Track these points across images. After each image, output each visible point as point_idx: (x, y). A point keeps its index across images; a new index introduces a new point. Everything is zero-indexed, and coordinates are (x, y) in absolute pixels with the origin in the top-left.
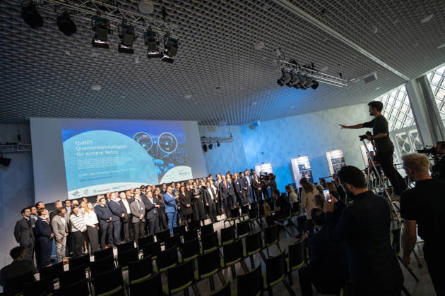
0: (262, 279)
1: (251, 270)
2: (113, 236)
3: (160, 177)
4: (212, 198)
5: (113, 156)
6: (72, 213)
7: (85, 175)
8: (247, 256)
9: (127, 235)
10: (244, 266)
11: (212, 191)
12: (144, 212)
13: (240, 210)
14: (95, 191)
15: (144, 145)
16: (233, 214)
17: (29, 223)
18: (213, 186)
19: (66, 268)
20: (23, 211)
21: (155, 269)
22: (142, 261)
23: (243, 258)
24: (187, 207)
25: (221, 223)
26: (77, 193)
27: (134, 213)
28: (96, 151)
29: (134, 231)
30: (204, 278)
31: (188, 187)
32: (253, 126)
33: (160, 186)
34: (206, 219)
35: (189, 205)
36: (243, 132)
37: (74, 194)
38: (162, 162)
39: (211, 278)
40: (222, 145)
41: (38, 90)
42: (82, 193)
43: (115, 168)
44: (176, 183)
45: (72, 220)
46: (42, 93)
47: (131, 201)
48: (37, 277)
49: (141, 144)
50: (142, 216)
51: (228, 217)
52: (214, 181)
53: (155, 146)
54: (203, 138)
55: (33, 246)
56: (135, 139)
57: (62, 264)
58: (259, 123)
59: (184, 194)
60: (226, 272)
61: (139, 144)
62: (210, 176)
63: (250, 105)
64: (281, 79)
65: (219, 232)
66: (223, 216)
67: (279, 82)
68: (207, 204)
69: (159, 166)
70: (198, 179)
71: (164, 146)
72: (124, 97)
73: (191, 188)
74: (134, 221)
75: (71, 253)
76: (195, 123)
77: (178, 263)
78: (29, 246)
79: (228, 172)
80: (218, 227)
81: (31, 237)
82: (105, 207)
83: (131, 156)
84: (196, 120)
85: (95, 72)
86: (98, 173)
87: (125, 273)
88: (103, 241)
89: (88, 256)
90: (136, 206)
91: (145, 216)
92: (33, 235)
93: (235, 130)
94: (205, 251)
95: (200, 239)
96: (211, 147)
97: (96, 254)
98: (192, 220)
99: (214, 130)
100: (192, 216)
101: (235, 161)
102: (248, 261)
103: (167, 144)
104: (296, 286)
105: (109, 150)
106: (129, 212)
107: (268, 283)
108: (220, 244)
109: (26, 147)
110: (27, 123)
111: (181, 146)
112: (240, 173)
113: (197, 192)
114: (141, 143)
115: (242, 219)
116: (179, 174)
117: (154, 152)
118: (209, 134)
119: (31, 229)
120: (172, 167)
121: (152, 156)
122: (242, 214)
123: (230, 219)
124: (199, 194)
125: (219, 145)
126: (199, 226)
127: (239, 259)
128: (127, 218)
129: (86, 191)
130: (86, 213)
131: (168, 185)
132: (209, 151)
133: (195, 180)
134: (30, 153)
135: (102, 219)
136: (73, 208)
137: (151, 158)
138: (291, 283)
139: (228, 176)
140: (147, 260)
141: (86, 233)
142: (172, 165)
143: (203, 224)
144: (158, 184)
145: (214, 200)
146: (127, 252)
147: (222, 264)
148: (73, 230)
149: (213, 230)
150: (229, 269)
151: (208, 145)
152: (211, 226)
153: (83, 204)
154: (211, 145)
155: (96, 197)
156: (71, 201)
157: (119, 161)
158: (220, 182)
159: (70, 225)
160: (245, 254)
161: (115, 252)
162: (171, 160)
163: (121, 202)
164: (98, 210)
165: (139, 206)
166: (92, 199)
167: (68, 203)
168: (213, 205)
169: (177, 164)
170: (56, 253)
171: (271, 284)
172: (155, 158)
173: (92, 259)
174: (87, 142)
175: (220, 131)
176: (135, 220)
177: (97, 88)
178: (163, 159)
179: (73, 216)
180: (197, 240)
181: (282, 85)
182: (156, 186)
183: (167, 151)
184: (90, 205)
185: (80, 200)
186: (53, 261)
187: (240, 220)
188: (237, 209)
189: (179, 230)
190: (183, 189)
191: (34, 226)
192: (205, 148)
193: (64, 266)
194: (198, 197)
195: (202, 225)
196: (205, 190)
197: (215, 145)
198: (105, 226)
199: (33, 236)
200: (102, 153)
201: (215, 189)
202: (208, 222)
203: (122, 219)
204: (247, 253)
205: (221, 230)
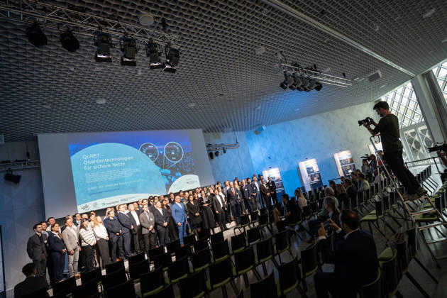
0: (275, 286)
1: (263, 278)
2: (124, 249)
3: (168, 187)
4: (222, 206)
5: (122, 167)
6: (82, 226)
7: (93, 188)
8: (259, 264)
9: (137, 247)
10: (256, 274)
11: (220, 198)
12: (154, 223)
13: (250, 216)
14: (104, 204)
15: (150, 156)
16: (242, 221)
17: (41, 238)
18: (221, 194)
19: (79, 282)
20: (35, 227)
21: (167, 280)
22: (153, 273)
23: (255, 266)
24: (195, 216)
25: (231, 230)
26: (86, 206)
27: (143, 224)
28: (103, 164)
29: (144, 242)
30: (216, 288)
31: (196, 195)
32: (259, 131)
34: (216, 227)
35: (197, 214)
36: (249, 137)
37: (84, 208)
38: (169, 172)
39: (224, 288)
40: (228, 151)
41: (45, 106)
42: (91, 206)
43: (123, 180)
44: (184, 192)
45: (82, 234)
46: (48, 109)
47: (140, 212)
48: (50, 292)
49: (148, 155)
50: (151, 227)
51: (237, 224)
52: (222, 188)
53: (161, 156)
54: (209, 145)
55: (45, 262)
56: (142, 150)
57: (74, 279)
58: (264, 127)
59: (192, 203)
60: (239, 280)
61: (145, 155)
62: (218, 184)
63: (254, 110)
64: (284, 82)
65: (229, 240)
66: (233, 224)
67: (282, 85)
68: (217, 212)
69: (166, 175)
70: (206, 187)
71: (170, 156)
72: (128, 109)
73: (200, 196)
74: (143, 233)
75: (83, 267)
76: (200, 131)
77: (189, 273)
78: (42, 262)
79: (236, 179)
80: (228, 235)
81: (43, 252)
82: (114, 220)
83: (137, 167)
84: (202, 128)
85: (99, 86)
86: (106, 186)
87: (137, 285)
88: (114, 255)
89: (99, 270)
90: (146, 217)
91: (155, 227)
93: (241, 136)
94: (216, 260)
95: (210, 248)
96: (217, 154)
97: (107, 267)
98: (201, 229)
99: (219, 137)
100: (201, 225)
101: (243, 168)
102: (260, 268)
103: (173, 153)
104: (312, 292)
105: (116, 162)
106: (138, 223)
107: (282, 290)
108: (231, 252)
109: (35, 163)
110: (36, 139)
111: (187, 154)
112: (248, 179)
113: (205, 200)
114: (147, 153)
115: (252, 226)
116: (187, 183)
117: (160, 162)
118: (215, 141)
119: (44, 246)
120: (179, 177)
121: (159, 166)
122: (252, 220)
123: (240, 226)
124: (207, 202)
125: (225, 152)
126: (209, 235)
127: (252, 267)
128: (136, 230)
129: (95, 205)
131: (176, 194)
132: (215, 158)
133: (203, 188)
134: (39, 169)
135: (112, 232)
136: (82, 222)
137: (158, 168)
138: (306, 290)
139: (236, 182)
140: (158, 272)
142: (180, 174)
143: (213, 232)
144: (166, 194)
145: (223, 208)
146: (138, 263)
147: (234, 273)
148: (84, 244)
149: (223, 238)
150: (241, 277)
151: (214, 152)
152: (221, 234)
153: (93, 217)
154: (218, 152)
156: (81, 215)
157: (127, 173)
158: (228, 188)
159: (80, 239)
160: (257, 262)
161: (126, 264)
162: (178, 169)
164: (107, 223)
165: (148, 217)
166: (101, 212)
167: (78, 217)
169: (184, 173)
170: (68, 268)
171: (285, 292)
172: (162, 168)
173: (104, 272)
174: (94, 156)
175: (225, 138)
176: (145, 231)
177: (102, 102)
178: (169, 169)
179: (82, 230)
180: (208, 249)
181: (285, 88)
182: (165, 196)
183: (174, 160)
184: (99, 218)
185: (89, 214)
186: (65, 276)
187: (250, 227)
188: (247, 216)
189: (189, 239)
190: (191, 198)
191: (46, 242)
192: (211, 156)
193: (77, 281)
194: (206, 205)
195: (212, 234)
196: (214, 198)
197: (221, 151)
198: (115, 239)
199: (45, 252)
200: (109, 165)
201: (223, 196)
202: (217, 230)
203: (131, 231)
204: (259, 260)
205: (232, 238)
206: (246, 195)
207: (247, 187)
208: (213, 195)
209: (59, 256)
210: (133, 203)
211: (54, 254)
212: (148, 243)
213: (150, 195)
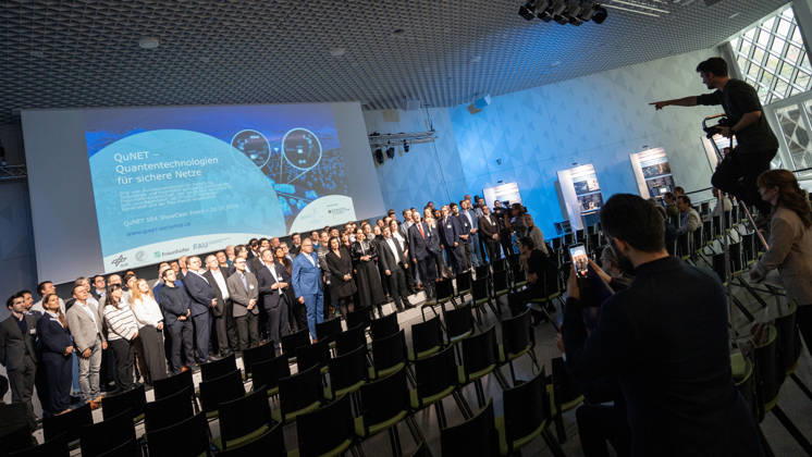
0: (495, 434)
1: (477, 412)
2: (195, 346)
3: (290, 219)
4: (397, 259)
5: (194, 179)
6: (110, 301)
7: (137, 222)
8: (468, 382)
9: (223, 344)
10: (462, 404)
11: (395, 244)
12: (256, 294)
13: (454, 282)
14: (157, 255)
15: (253, 157)
16: (441, 291)
17: (23, 325)
18: (396, 235)
19: (98, 416)
20: (10, 303)
21: (277, 415)
22: (252, 396)
23: (459, 387)
24: (344, 281)
25: (414, 312)
26: (121, 259)
27: (235, 297)
28: (155, 172)
29: (237, 334)
30: (375, 434)
31: (346, 237)
32: (477, 107)
33: (288, 240)
35: (347, 277)
36: (456, 119)
37: (116, 262)
38: (291, 189)
39: (393, 430)
40: (413, 148)
41: (32, 53)
42: (132, 260)
43: (197, 205)
44: (320, 231)
45: (108, 317)
46: (40, 59)
47: (228, 272)
48: (39, 436)
49: (248, 155)
50: (252, 302)
51: (428, 298)
52: (399, 224)
53: (276, 156)
54: (374, 135)
55: (33, 373)
56: (236, 145)
58: (488, 99)
59: (337, 253)
60: (426, 416)
61: (243, 155)
62: (390, 215)
63: (468, 62)
64: (528, 6)
65: (408, 331)
66: (420, 297)
67: (523, 12)
68: (388, 272)
69: (287, 196)
71: (294, 157)
72: (206, 60)
73: (353, 240)
74: (235, 315)
75: (112, 383)
76: (357, 105)
77: (324, 401)
78: (26, 373)
79: (428, 206)
80: (407, 320)
81: (28, 353)
82: (176, 288)
83: (227, 179)
84: (360, 99)
86: (163, 218)
87: (214, 424)
88: (177, 359)
89: (141, 391)
90: (241, 283)
91: (260, 303)
92: (30, 348)
93: (441, 116)
94: (381, 373)
95: (370, 347)
96: (390, 153)
97: (159, 387)
98: (356, 308)
99: (397, 120)
100: (356, 298)
101: (443, 183)
102: (469, 392)
103: (300, 151)
104: (573, 443)
105: (183, 169)
106: (225, 295)
107: (510, 440)
108: (411, 356)
109: (16, 170)
110: (16, 122)
111: (329, 154)
112: (452, 206)
113: (364, 247)
114: (247, 152)
115: (458, 301)
116: (329, 212)
117: (274, 170)
118: (386, 128)
119: (28, 339)
120: (312, 199)
121: (272, 177)
122: (459, 289)
123: (434, 301)
124: (368, 252)
125: (407, 150)
126: (369, 321)
127: (452, 388)
128: (221, 308)
129: (139, 256)
130: (137, 301)
131: (304, 236)
132: (388, 162)
133: (359, 224)
134: (24, 182)
135: (172, 312)
137: (270, 182)
138: (563, 438)
139: (428, 211)
140: (260, 396)
141: (137, 342)
142: (313, 194)
143: (380, 313)
144: (284, 235)
145: (401, 263)
146: (222, 376)
147: (415, 402)
148: (112, 336)
149: (398, 326)
150: (432, 407)
151: (384, 150)
152: (393, 317)
153: (132, 281)
154: (393, 149)
155: (158, 266)
157: (204, 192)
158: (410, 224)
159: (106, 327)
160: (462, 378)
161: (197, 378)
162: (310, 184)
163: (208, 275)
164: (160, 294)
165: (244, 281)
166: (149, 272)
167: (100, 283)
168: (398, 274)
169: (322, 192)
170: (80, 385)
171: (516, 444)
172: (277, 180)
173: (150, 396)
174: (137, 156)
175: (408, 121)
176: (238, 311)
177: (151, 44)
178: (292, 183)
179: (110, 308)
180: (365, 350)
181: (529, 17)
182: (282, 240)
183: (303, 166)
184: (143, 284)
186: (75, 400)
187: (454, 303)
188: (448, 281)
189: (328, 330)
190: (335, 243)
191: (33, 331)
192: (378, 157)
194: (367, 258)
195: (377, 317)
196: (382, 243)
197: (399, 148)
198: (176, 328)
199: (33, 354)
200: (169, 176)
201: (401, 240)
202: (388, 309)
203: (211, 310)
204: (467, 375)
205: (414, 327)
206: (449, 237)
207: (450, 220)
208: (380, 237)
209: (57, 360)
210: (215, 253)
211: (48, 356)
212: (244, 335)
213: (251, 236)
